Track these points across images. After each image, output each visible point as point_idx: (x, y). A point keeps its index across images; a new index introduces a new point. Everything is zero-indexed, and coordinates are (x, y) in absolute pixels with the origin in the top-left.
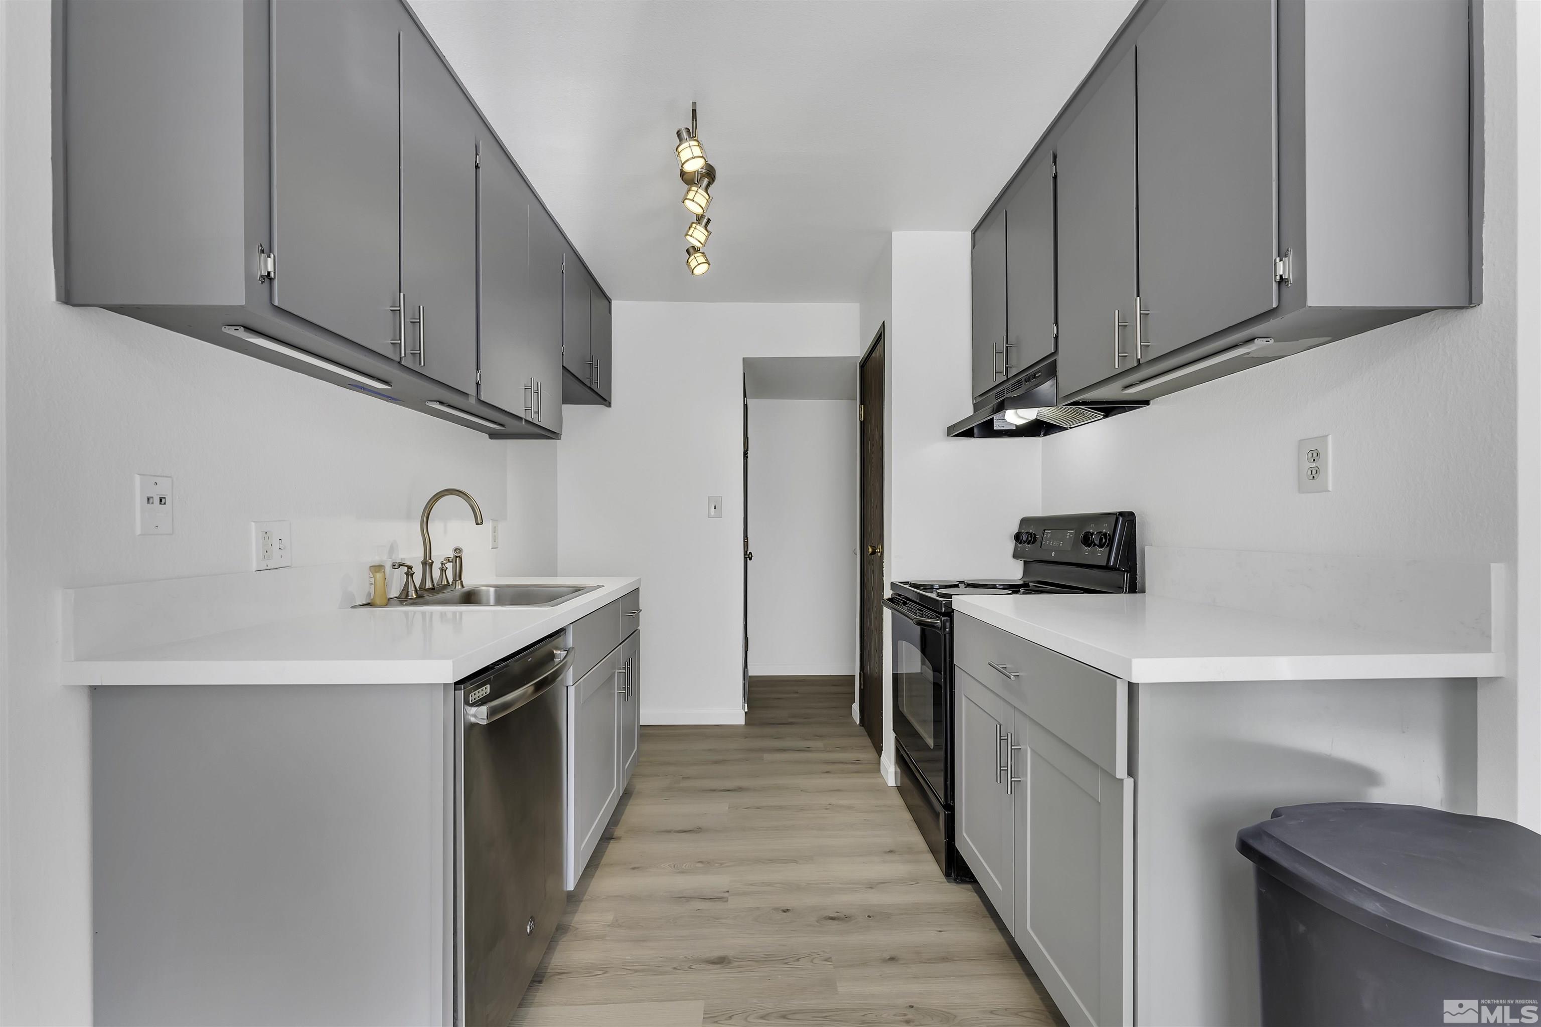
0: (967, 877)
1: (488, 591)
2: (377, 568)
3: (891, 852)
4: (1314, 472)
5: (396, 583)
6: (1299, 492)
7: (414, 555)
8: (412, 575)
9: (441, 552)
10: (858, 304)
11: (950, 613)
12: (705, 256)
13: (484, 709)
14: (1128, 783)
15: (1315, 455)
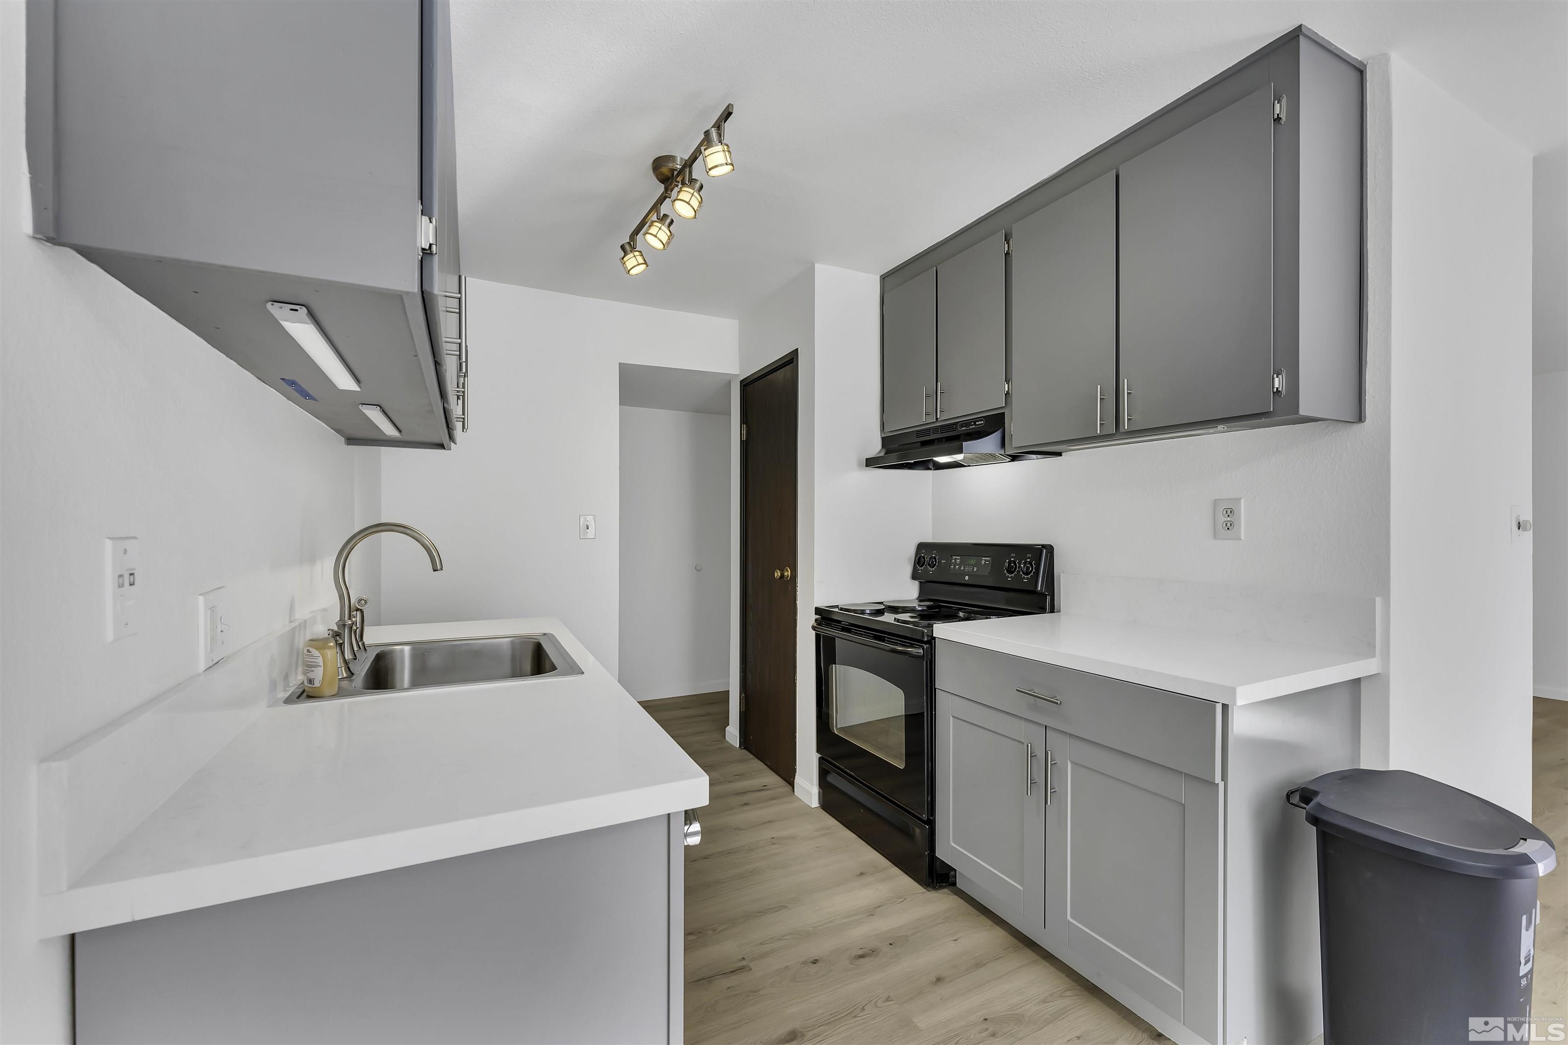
0: (943, 883)
1: (402, 651)
3: (861, 874)
4: (1229, 525)
6: (1215, 538)
8: (342, 645)
10: (737, 321)
11: (932, 640)
12: (642, 255)
14: (1221, 785)
15: (1230, 512)
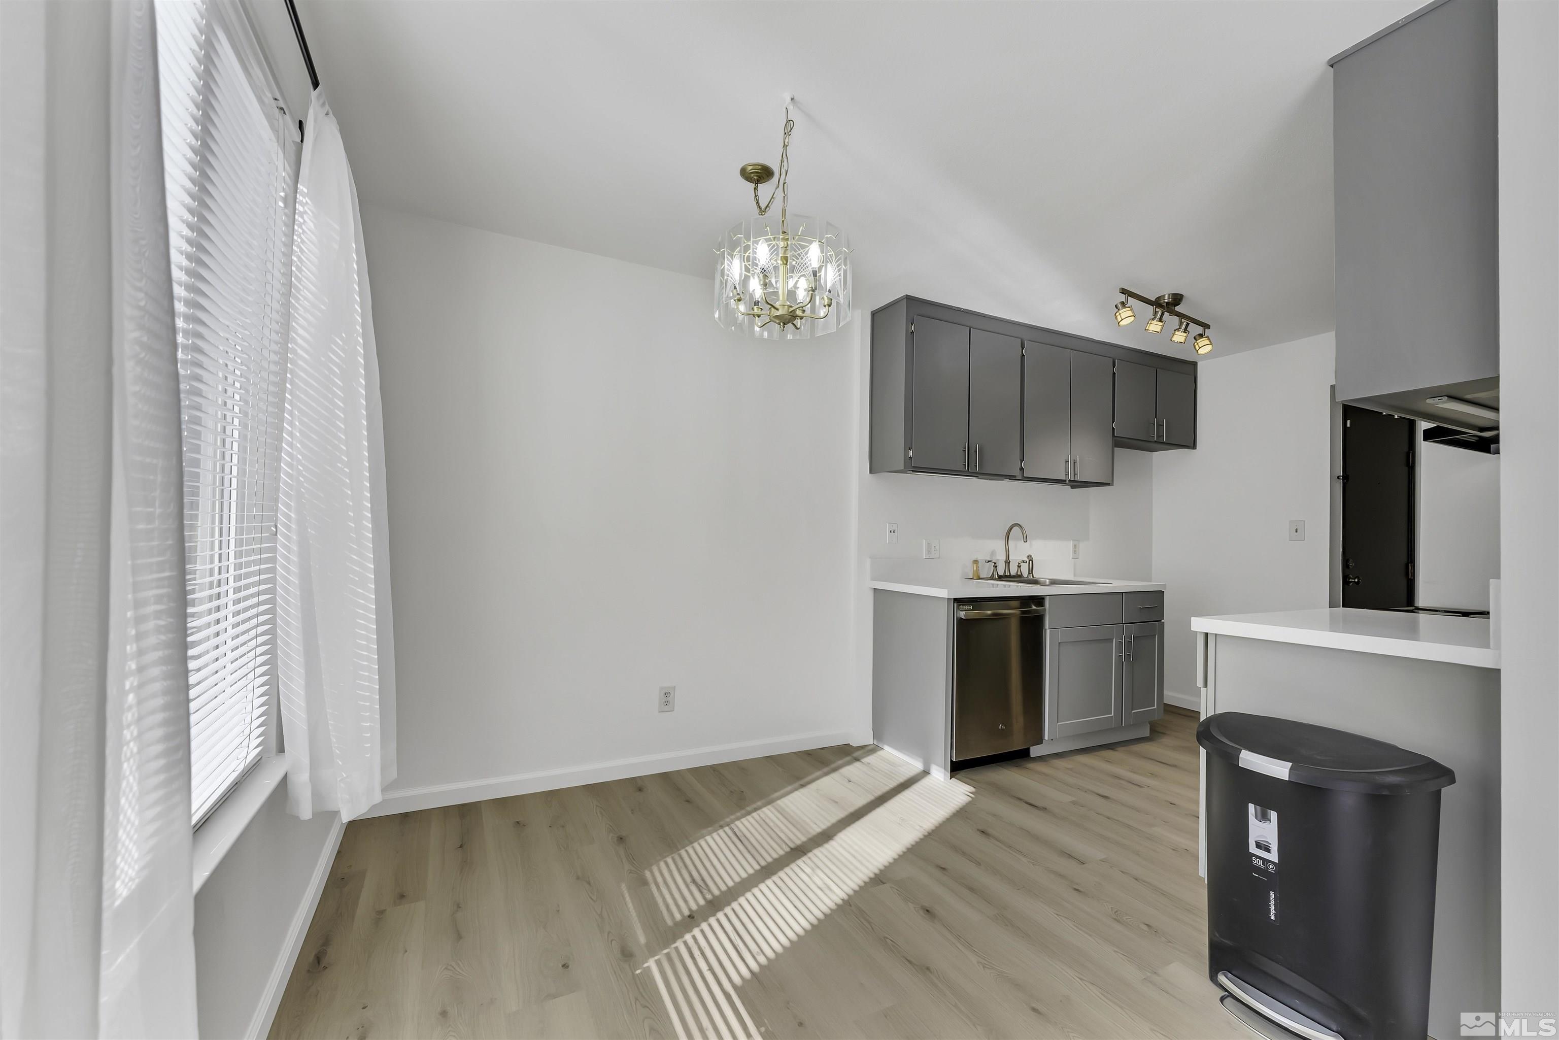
2: (976, 562)
5: (986, 571)
7: (1001, 558)
8: (996, 567)
9: (1015, 558)
13: (964, 613)
14: (1203, 690)
